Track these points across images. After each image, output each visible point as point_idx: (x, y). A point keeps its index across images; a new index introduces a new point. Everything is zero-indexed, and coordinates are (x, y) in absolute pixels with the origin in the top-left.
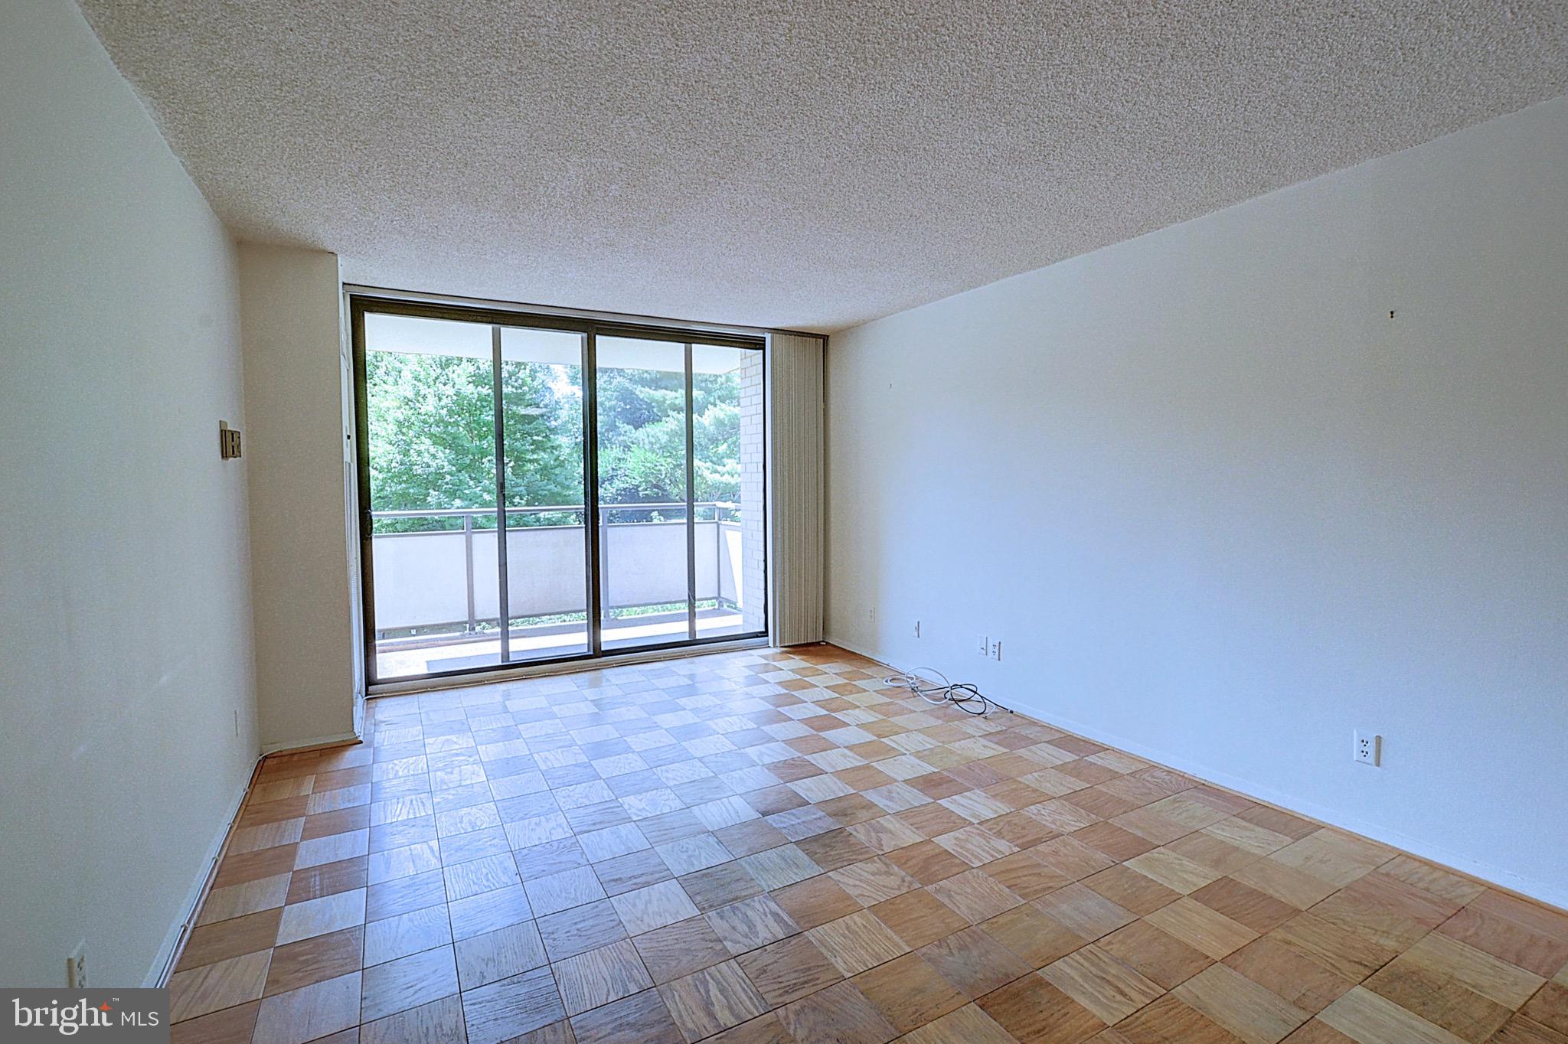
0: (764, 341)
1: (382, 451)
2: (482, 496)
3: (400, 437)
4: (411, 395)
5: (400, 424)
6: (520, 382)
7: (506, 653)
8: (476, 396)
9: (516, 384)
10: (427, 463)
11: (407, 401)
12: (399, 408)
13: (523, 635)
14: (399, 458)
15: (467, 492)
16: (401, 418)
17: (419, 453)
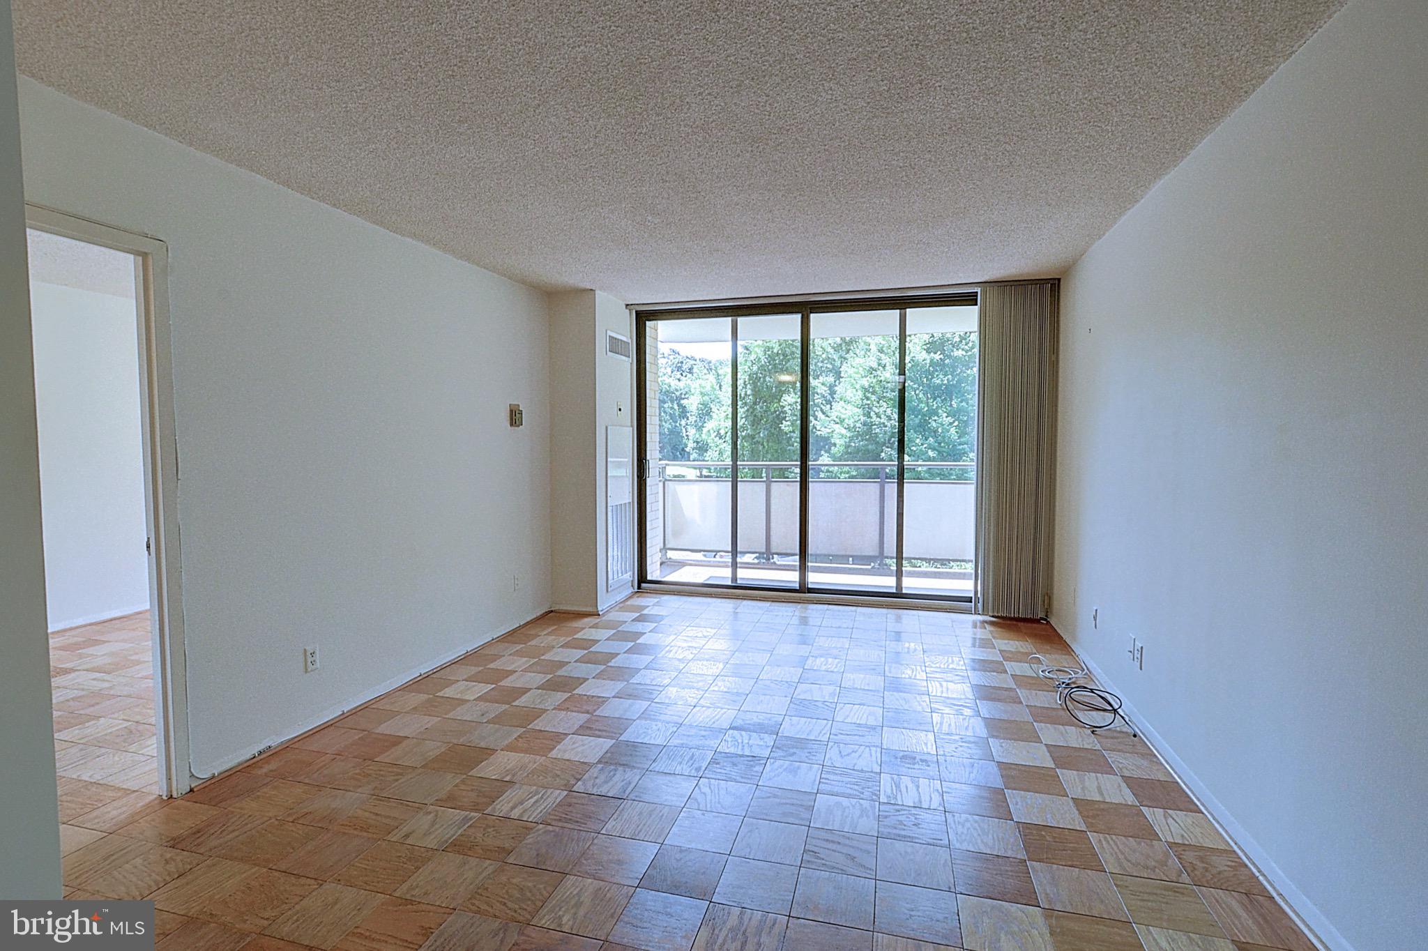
0: (977, 296)
1: (851, 413)
2: (927, 452)
3: (865, 401)
4: (875, 365)
5: (866, 390)
6: (970, 345)
7: (734, 578)
8: (928, 361)
9: (966, 347)
10: (884, 423)
11: (872, 370)
12: (866, 376)
13: (818, 570)
14: (863, 419)
15: (914, 448)
16: (867, 385)
17: (878, 416)
